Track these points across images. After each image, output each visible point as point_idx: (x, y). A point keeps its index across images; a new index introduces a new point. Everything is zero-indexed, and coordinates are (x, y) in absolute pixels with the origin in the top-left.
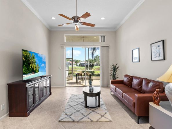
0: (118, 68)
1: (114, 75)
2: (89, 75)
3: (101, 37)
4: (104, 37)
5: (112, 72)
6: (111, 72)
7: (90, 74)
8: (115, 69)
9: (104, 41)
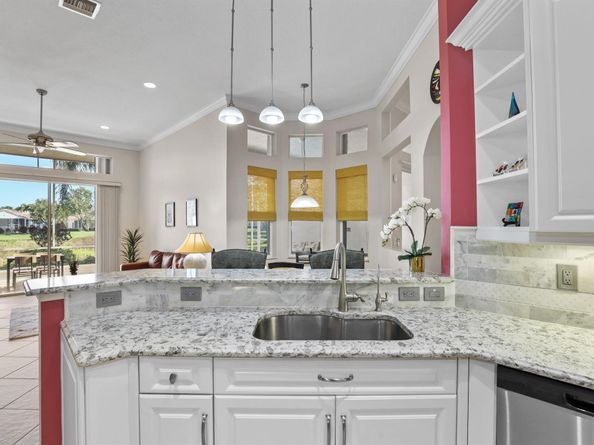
0: (140, 238)
1: (131, 253)
2: (59, 259)
3: (100, 159)
4: (108, 161)
5: (127, 247)
6: (124, 247)
7: (62, 257)
8: (133, 240)
9: (108, 172)
